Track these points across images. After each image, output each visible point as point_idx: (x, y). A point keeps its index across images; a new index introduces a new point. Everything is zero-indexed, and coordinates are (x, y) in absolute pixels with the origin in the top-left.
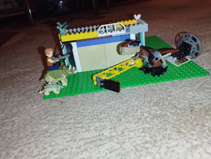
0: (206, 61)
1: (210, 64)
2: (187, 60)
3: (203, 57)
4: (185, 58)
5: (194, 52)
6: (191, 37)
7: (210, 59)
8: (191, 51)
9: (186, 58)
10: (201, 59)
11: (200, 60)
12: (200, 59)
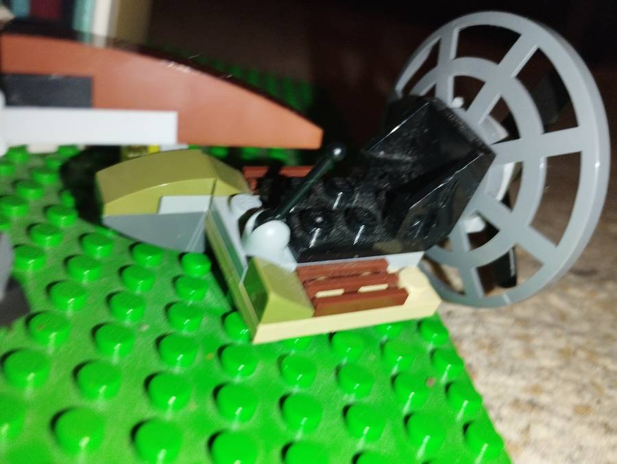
0: (567, 364)
1: (608, 429)
2: (397, 296)
3: (547, 318)
4: (385, 264)
5: (490, 231)
6: (518, 57)
7: (608, 362)
8: (470, 224)
9: (391, 269)
10: (532, 331)
11: (518, 337)
12: (518, 330)
